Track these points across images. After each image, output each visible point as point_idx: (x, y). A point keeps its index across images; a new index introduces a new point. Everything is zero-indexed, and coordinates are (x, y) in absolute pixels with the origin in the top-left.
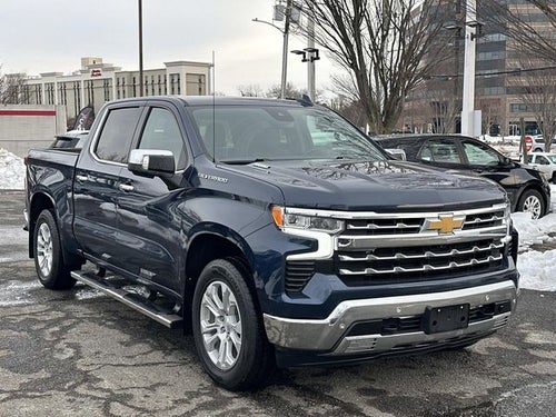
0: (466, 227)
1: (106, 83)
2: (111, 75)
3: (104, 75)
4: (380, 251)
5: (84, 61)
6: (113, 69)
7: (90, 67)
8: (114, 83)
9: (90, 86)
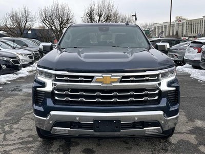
0: (121, 82)
1: (183, 24)
2: (184, 21)
3: (182, 22)
4: (73, 90)
5: (176, 17)
6: (185, 19)
7: (178, 19)
8: (185, 24)
9: (178, 25)
